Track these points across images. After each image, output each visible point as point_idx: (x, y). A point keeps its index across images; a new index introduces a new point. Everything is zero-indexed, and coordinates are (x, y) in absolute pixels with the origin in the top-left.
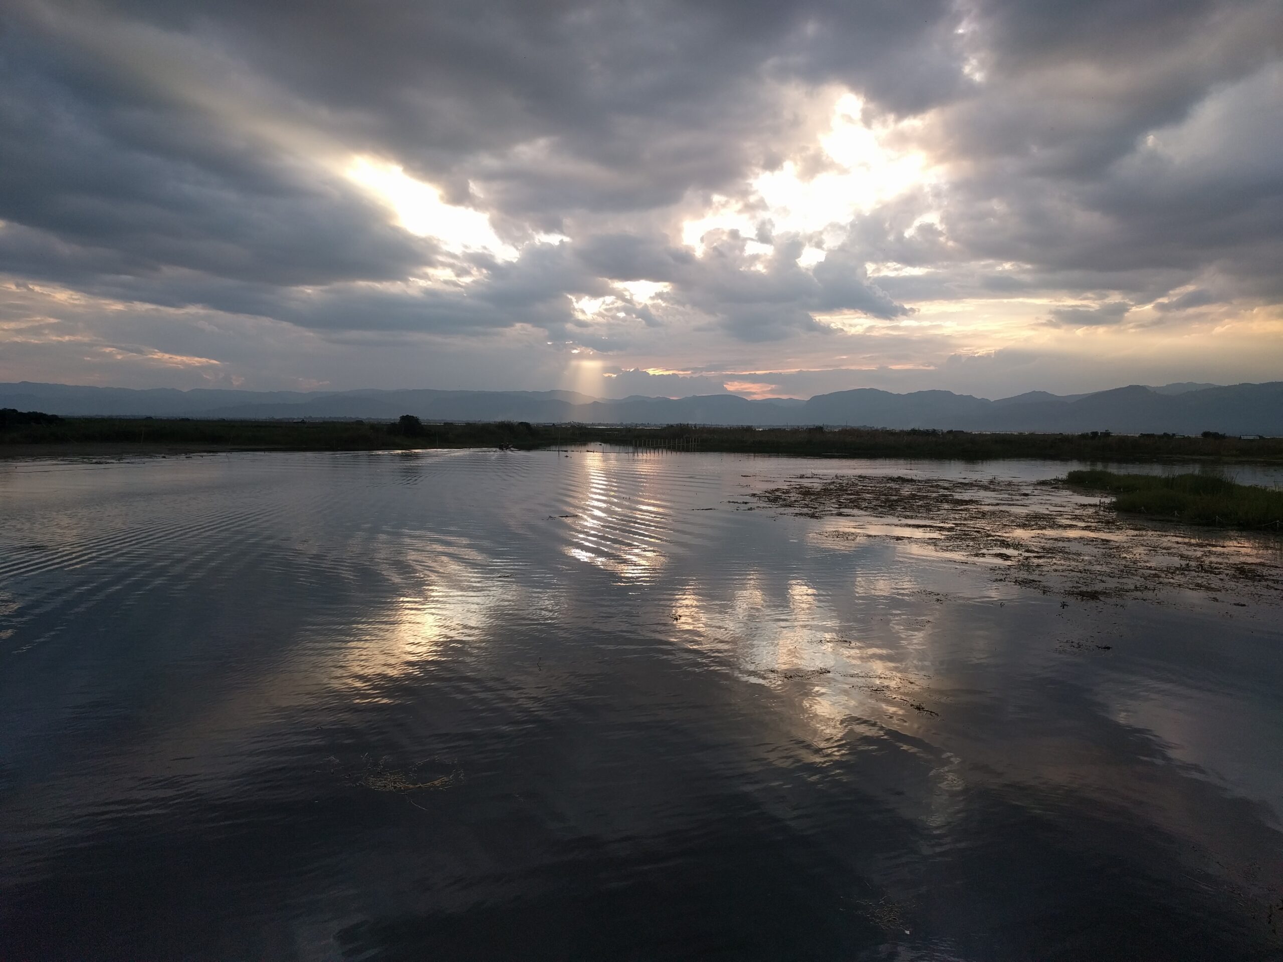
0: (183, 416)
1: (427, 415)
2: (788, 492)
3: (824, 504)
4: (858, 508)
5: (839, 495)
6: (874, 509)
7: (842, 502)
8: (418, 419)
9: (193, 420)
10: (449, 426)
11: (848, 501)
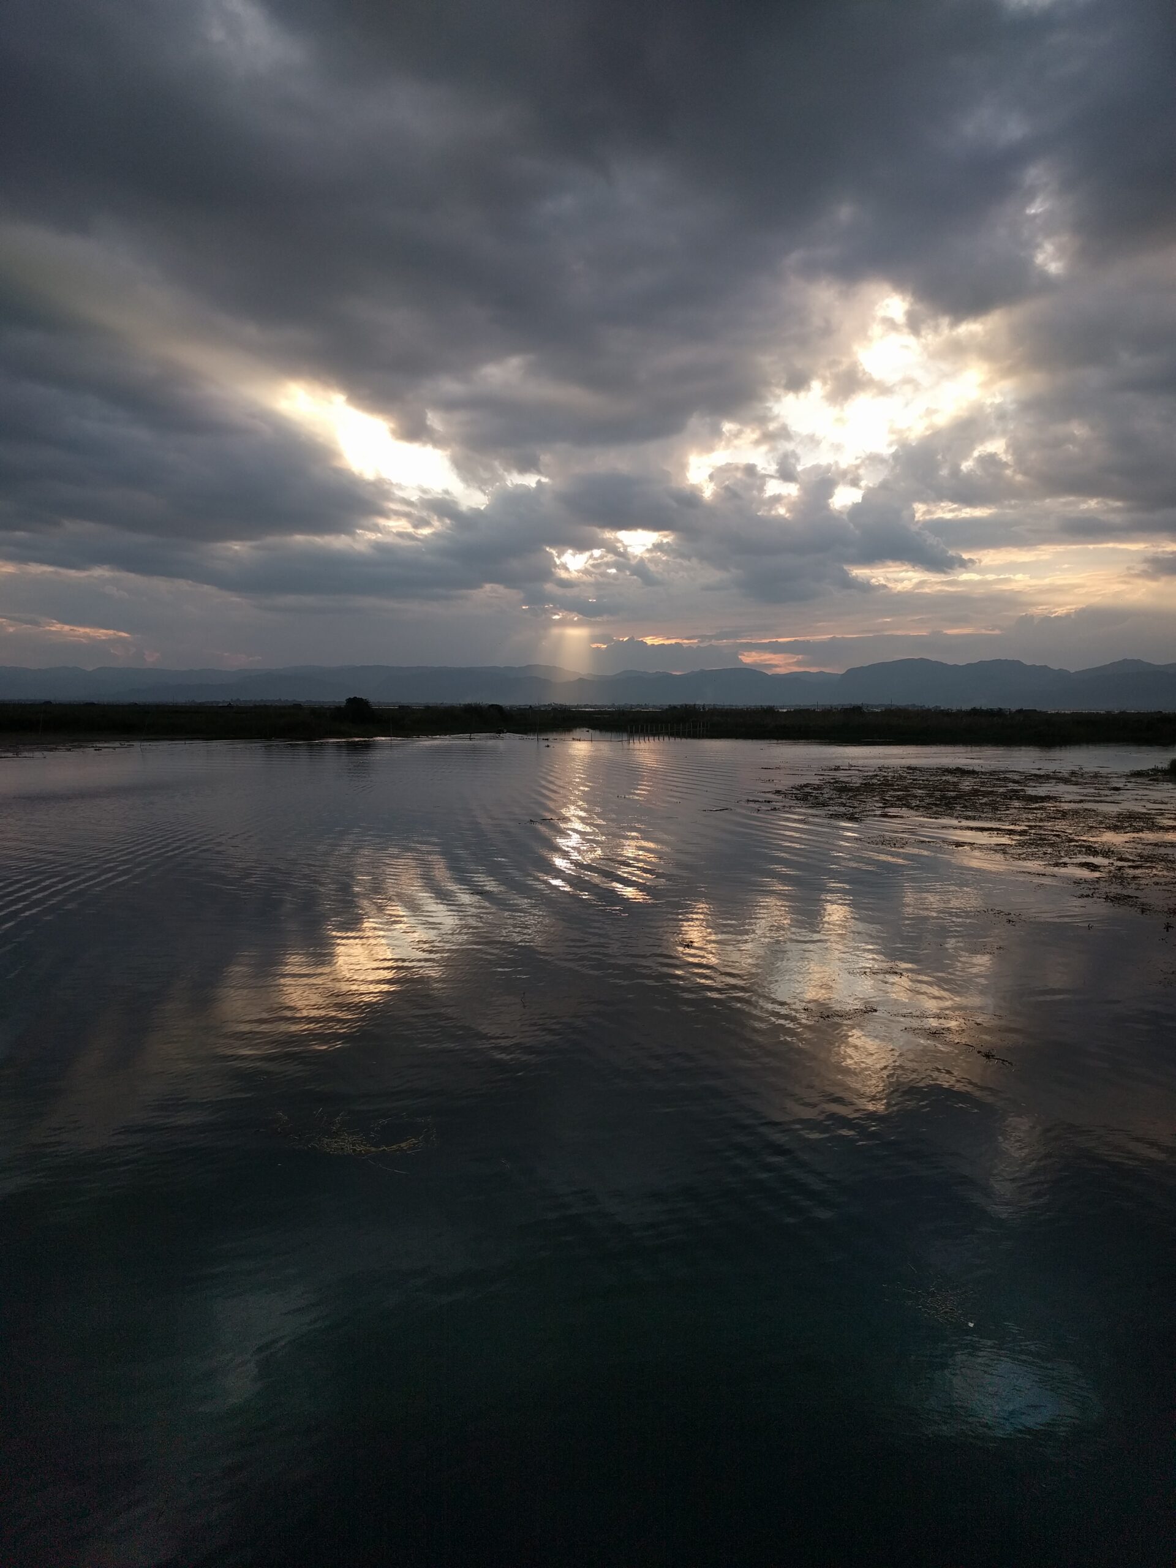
0: (88, 700)
1: (379, 696)
2: (819, 788)
3: (865, 802)
4: (908, 807)
5: (884, 791)
6: (927, 807)
7: (887, 800)
8: (368, 702)
9: (98, 705)
10: (404, 711)
11: (895, 798)
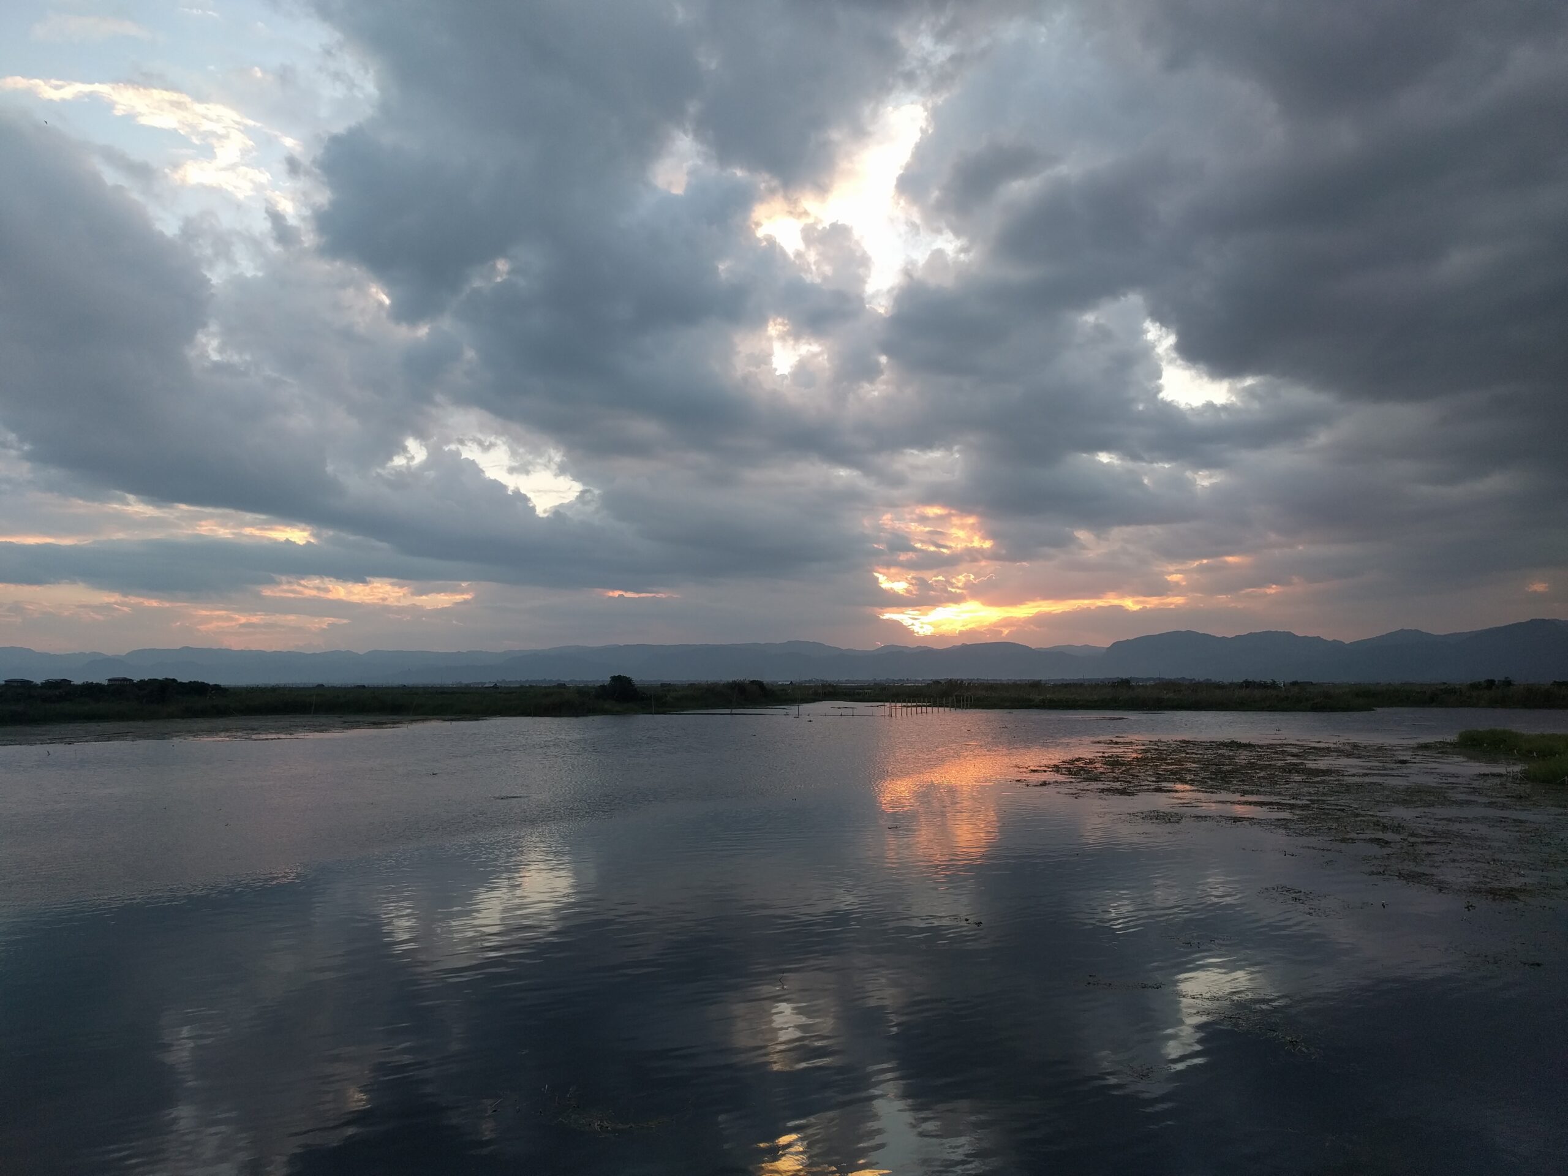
0: (359, 683)
1: (641, 676)
8: (631, 680)
9: (369, 688)
10: (666, 687)
